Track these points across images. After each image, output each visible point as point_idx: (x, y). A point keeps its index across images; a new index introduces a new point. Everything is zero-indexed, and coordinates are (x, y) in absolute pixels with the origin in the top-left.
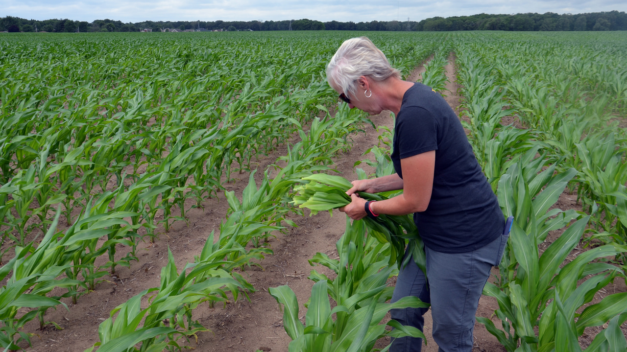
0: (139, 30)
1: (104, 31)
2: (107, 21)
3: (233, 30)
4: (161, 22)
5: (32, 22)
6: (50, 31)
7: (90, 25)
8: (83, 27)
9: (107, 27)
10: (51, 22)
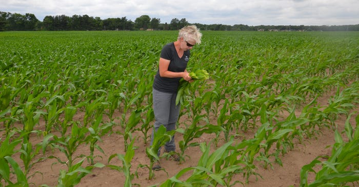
0: (257, 30)
1: (239, 30)
2: (241, 25)
3: (310, 31)
4: (269, 26)
5: (205, 25)
6: (213, 30)
7: (232, 27)
8: (229, 28)
9: (241, 28)
10: (213, 25)
